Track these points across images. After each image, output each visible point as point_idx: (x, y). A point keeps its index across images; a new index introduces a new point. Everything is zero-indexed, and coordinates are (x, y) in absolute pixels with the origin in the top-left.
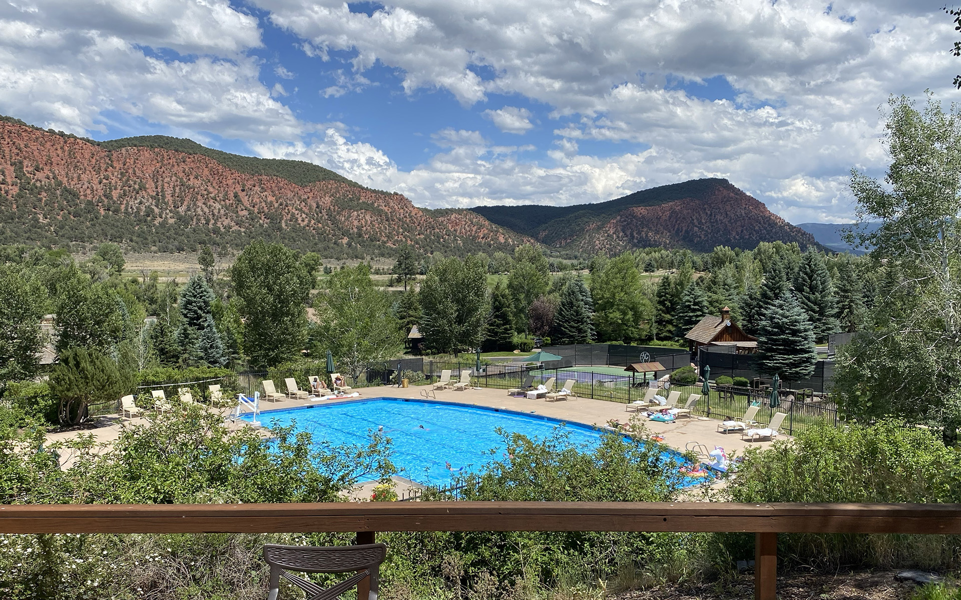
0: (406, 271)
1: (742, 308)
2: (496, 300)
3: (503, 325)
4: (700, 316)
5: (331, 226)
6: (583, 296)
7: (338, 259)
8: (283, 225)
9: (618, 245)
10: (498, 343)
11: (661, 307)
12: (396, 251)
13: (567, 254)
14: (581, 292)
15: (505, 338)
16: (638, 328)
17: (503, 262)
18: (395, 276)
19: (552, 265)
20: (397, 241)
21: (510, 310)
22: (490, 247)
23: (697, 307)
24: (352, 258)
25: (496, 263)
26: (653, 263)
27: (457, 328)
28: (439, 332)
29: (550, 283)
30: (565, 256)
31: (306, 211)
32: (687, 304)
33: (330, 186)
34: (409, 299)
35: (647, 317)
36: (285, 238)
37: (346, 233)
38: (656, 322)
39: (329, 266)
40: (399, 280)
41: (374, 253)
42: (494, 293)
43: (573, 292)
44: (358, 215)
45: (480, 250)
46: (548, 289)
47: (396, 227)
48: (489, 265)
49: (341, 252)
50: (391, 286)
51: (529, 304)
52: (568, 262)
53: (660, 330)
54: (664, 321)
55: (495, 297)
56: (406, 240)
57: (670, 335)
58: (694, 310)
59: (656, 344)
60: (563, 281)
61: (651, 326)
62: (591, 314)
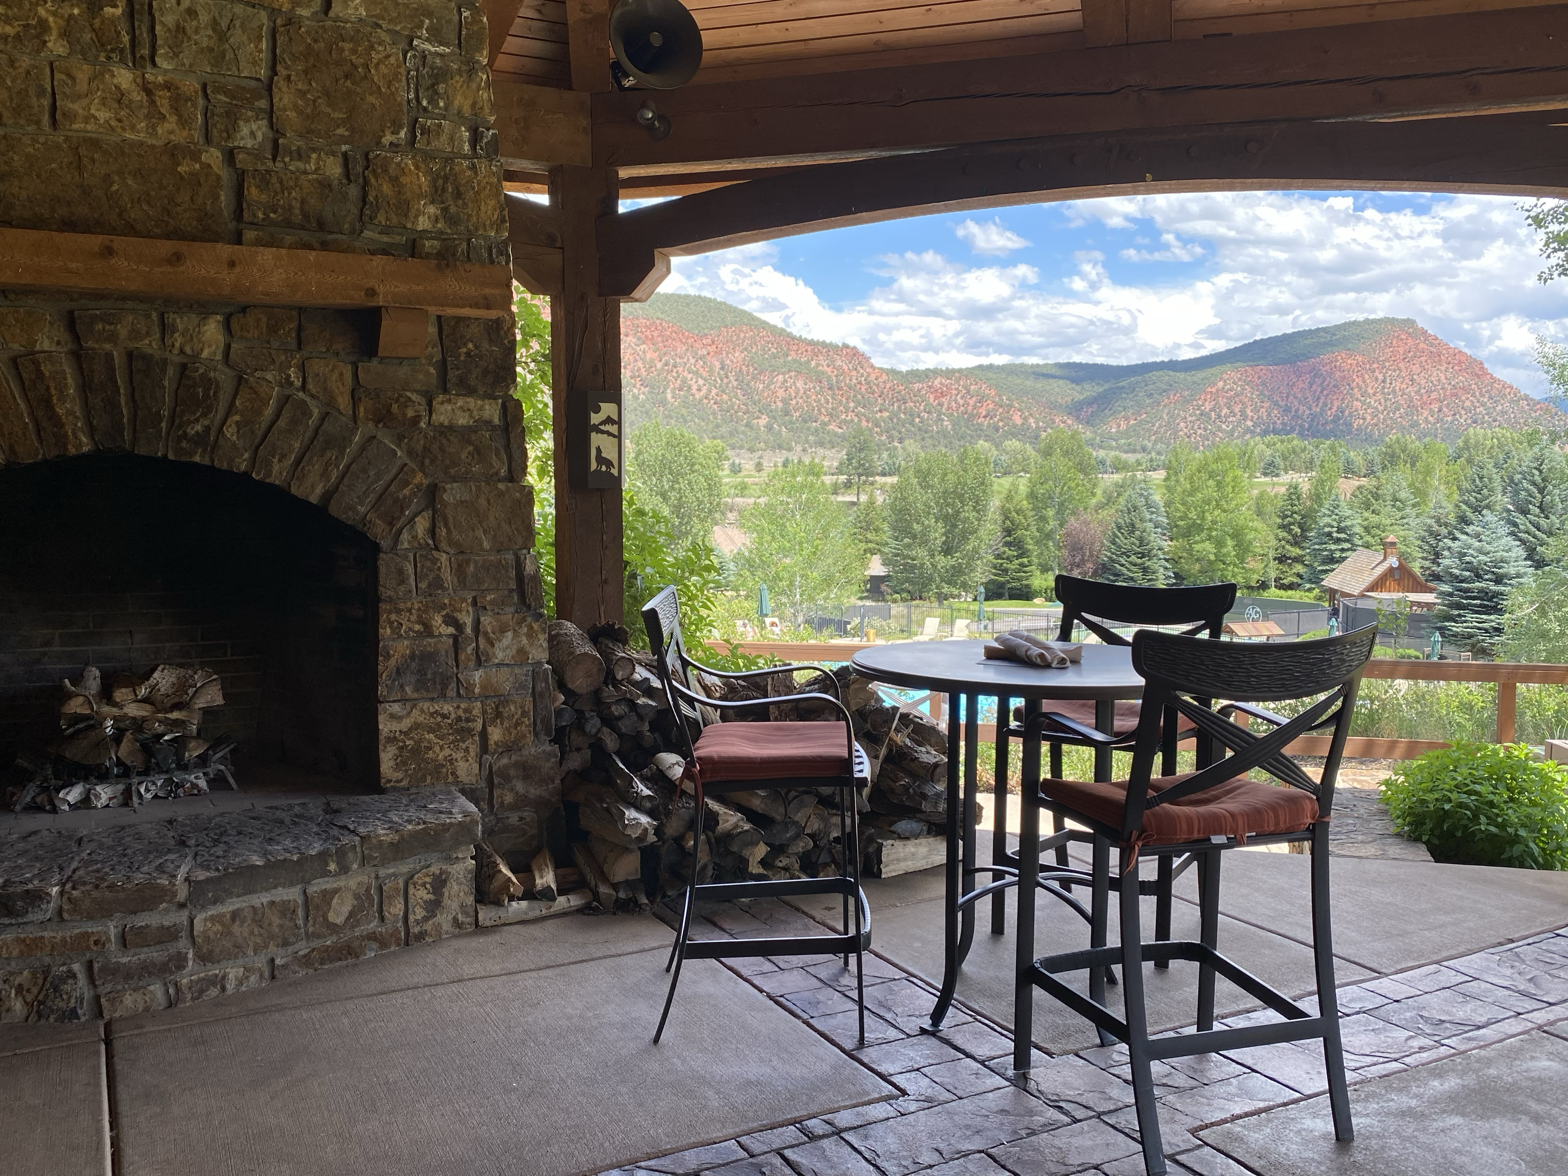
0: (860, 471)
1: (1423, 539)
2: (1007, 518)
3: (1018, 557)
4: (1348, 550)
5: (741, 397)
6: (1152, 513)
7: (751, 450)
8: (669, 396)
9: (1220, 429)
10: (1009, 586)
11: (1285, 534)
12: (843, 438)
13: (1129, 444)
14: (1149, 506)
15: (1019, 579)
16: (1244, 568)
17: (1019, 456)
18: (843, 478)
19: (1102, 463)
20: (845, 421)
21: (1029, 536)
22: (997, 431)
23: (1342, 536)
24: (773, 449)
25: (1007, 457)
26: (1278, 461)
27: (942, 561)
28: (914, 567)
29: (1099, 491)
30: (1126, 448)
31: (705, 374)
32: (1327, 530)
33: (742, 335)
34: (867, 514)
35: (1258, 550)
36: (671, 417)
37: (765, 409)
38: (1275, 559)
39: (737, 462)
40: (848, 485)
41: (807, 441)
42: (1003, 507)
43: (1135, 508)
44: (786, 381)
45: (979, 436)
46: (1094, 501)
47: (844, 400)
48: (995, 461)
49: (757, 438)
50: (835, 493)
51: (1061, 525)
52: (1131, 458)
53: (1283, 573)
54: (1289, 558)
55: (1006, 514)
56: (860, 420)
57: (1299, 581)
58: (1338, 541)
59: (1273, 593)
60: (1120, 487)
61: (1266, 566)
62: (1164, 544)
